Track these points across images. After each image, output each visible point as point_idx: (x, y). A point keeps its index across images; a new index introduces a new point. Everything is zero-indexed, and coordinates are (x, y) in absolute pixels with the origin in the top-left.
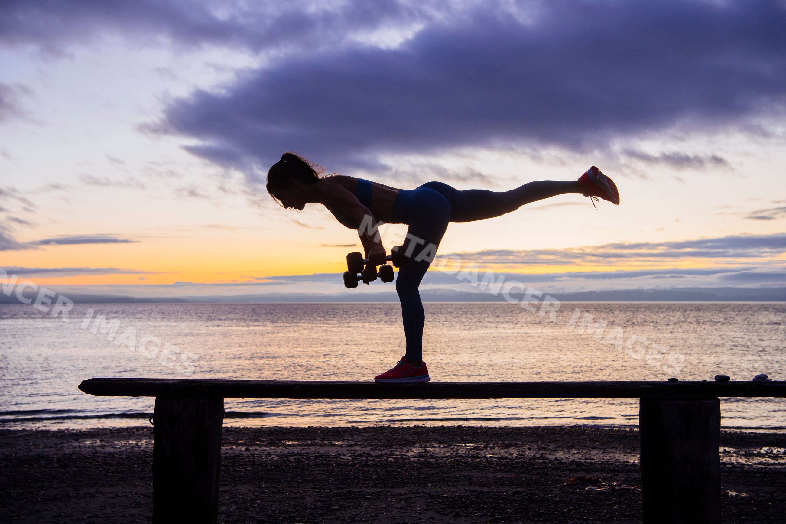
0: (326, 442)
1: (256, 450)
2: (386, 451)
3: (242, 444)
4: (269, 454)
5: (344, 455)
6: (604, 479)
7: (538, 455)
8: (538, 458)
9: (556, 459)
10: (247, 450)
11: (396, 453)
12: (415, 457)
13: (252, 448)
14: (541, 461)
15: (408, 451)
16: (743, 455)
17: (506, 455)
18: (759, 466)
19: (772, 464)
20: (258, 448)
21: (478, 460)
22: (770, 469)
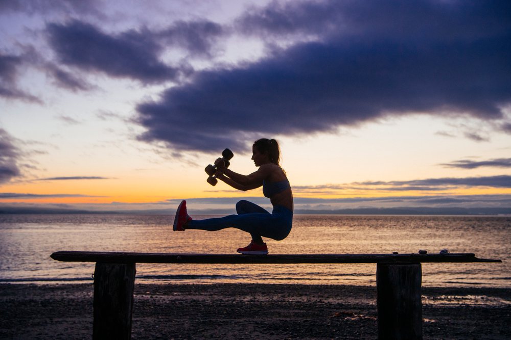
0: (197, 293)
1: (156, 297)
2: (232, 298)
3: (148, 294)
4: (164, 300)
5: (208, 300)
6: (356, 313)
7: (318, 300)
8: (319, 302)
9: (329, 302)
10: (151, 297)
11: (237, 299)
12: (248, 301)
13: (154, 296)
14: (320, 303)
15: (244, 298)
16: (432, 299)
17: (300, 300)
18: (441, 305)
19: (447, 304)
20: (158, 296)
21: (284, 303)
22: (447, 307)
